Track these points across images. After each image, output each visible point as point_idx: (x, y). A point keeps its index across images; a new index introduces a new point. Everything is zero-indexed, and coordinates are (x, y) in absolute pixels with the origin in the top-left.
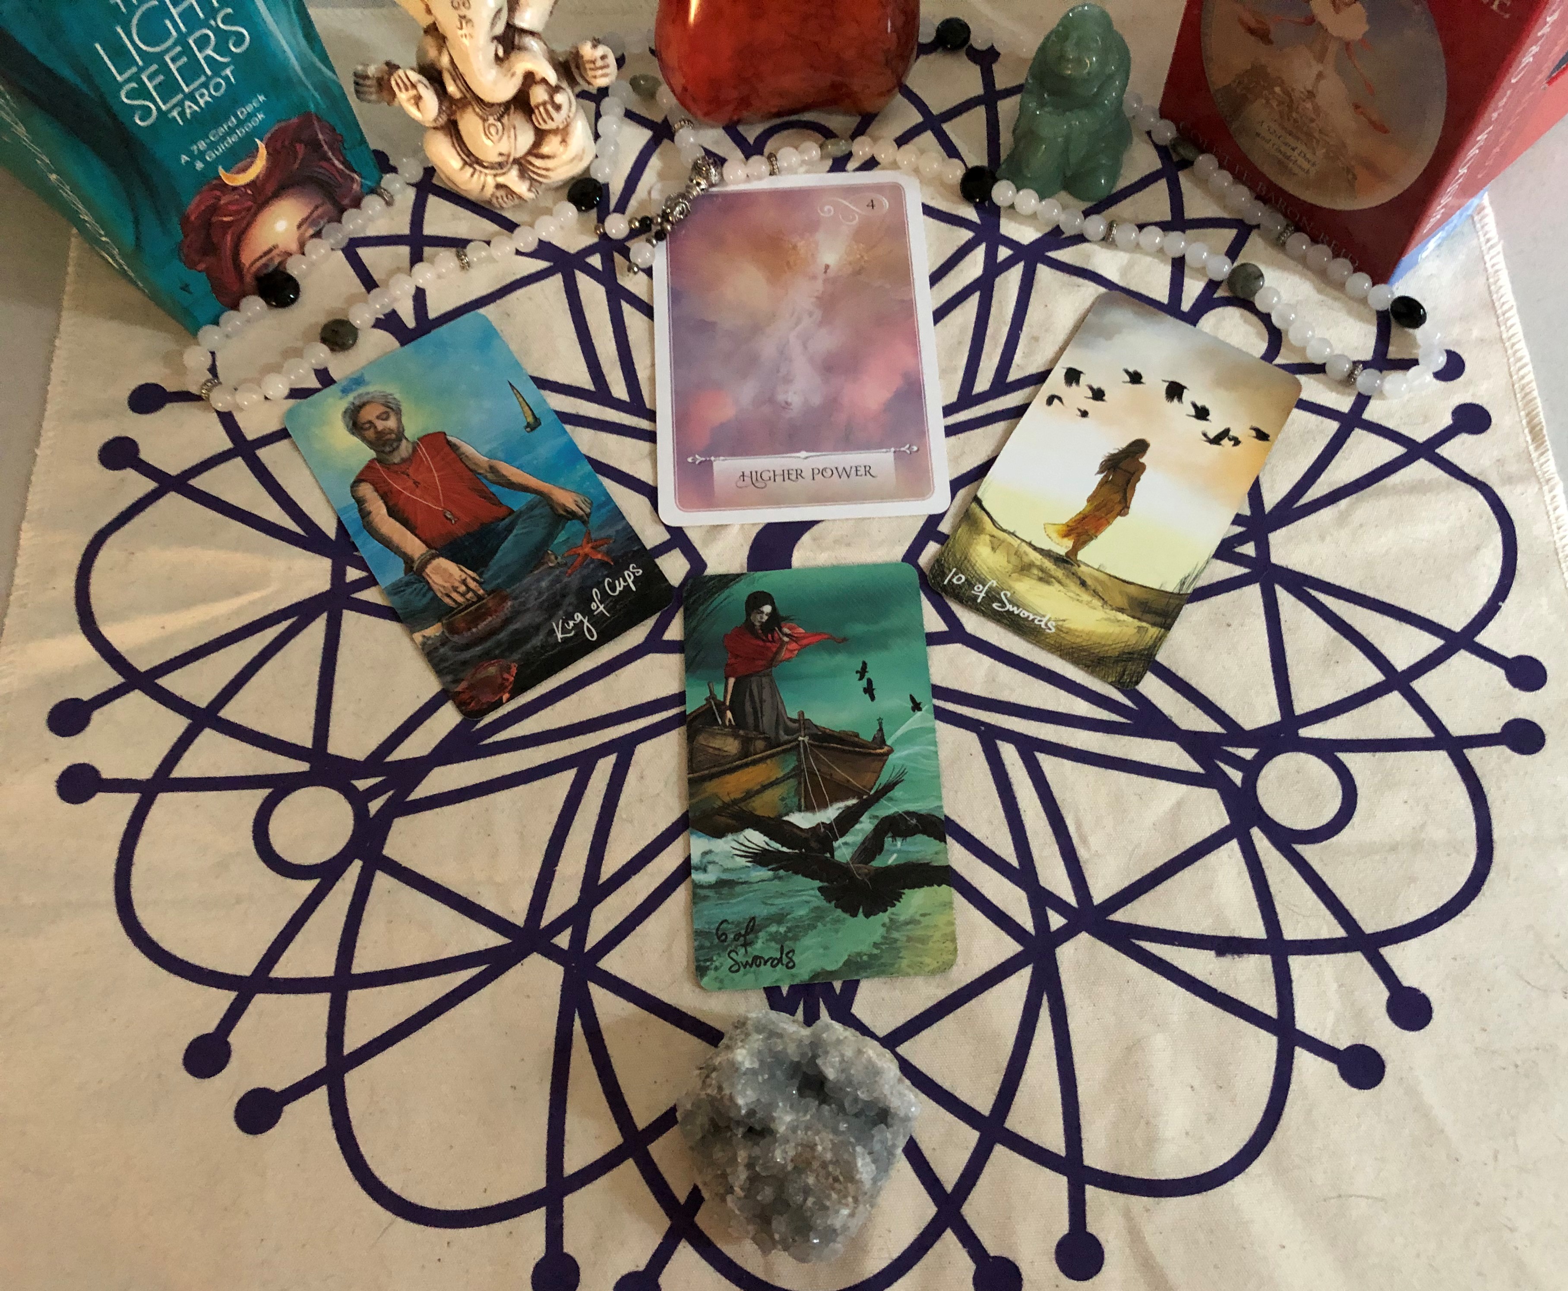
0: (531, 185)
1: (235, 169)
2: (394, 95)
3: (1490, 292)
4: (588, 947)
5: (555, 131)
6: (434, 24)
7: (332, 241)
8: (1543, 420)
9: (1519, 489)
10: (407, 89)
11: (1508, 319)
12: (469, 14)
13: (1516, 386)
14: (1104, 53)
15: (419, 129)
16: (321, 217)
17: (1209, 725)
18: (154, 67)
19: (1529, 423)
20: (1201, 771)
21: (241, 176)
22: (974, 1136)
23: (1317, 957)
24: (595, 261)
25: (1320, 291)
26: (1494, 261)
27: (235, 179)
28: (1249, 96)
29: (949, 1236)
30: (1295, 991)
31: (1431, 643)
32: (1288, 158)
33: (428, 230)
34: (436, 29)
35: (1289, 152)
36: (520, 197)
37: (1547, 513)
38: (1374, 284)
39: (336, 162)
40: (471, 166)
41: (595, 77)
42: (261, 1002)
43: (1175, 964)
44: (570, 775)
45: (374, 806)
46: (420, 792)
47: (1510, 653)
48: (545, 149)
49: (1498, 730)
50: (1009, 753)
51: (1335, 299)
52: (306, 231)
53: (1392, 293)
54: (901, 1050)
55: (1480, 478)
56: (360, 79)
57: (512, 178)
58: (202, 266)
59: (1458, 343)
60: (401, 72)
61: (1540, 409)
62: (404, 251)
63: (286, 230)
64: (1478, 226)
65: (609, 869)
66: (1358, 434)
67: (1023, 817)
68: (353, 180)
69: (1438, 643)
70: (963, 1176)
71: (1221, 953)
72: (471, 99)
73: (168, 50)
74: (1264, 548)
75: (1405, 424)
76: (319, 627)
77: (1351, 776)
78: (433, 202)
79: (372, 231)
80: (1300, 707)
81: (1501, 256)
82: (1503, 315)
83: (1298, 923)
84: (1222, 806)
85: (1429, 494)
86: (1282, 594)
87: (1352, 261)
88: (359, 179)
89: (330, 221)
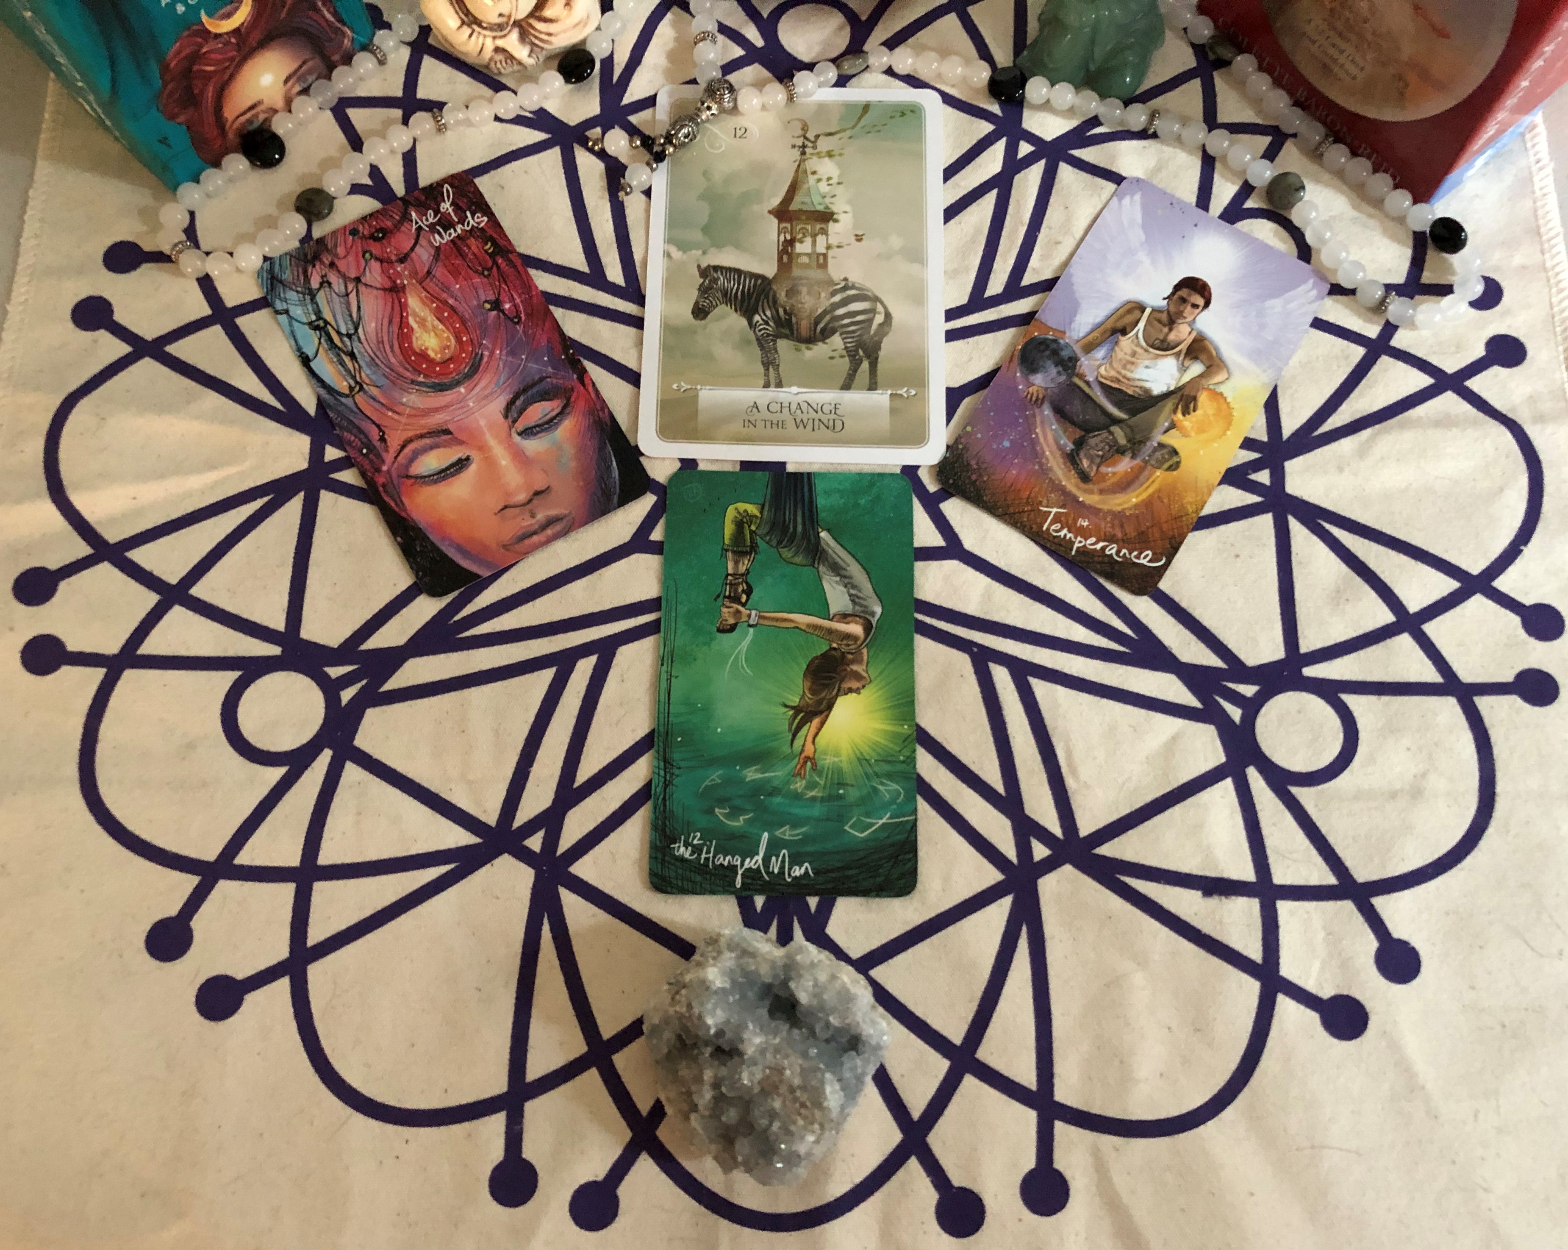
0: (532, 51)
1: (217, 15)
3: (1536, 217)
4: (560, 850)
7: (320, 99)
9: (1550, 428)
11: (1554, 246)
13: (1556, 319)
16: (309, 72)
17: (1211, 660)
20: (1199, 705)
21: (224, 22)
22: (944, 1064)
23: (1308, 903)
25: (1355, 207)
26: (1543, 183)
27: (218, 26)
29: (913, 1163)
30: (1281, 937)
31: (1449, 585)
32: (1335, 61)
33: (421, 93)
35: (1337, 55)
36: (520, 63)
38: (1414, 203)
39: (326, 13)
40: (469, 25)
42: (225, 888)
43: (1160, 901)
44: (547, 675)
45: (346, 695)
46: (393, 683)
47: (1528, 600)
48: (548, 12)
49: (1510, 678)
50: (1001, 675)
51: (1370, 216)
52: (293, 86)
53: (1434, 215)
54: (874, 973)
55: (1510, 415)
57: (512, 42)
58: (182, 119)
59: (1497, 269)
62: (398, 113)
63: (272, 85)
64: (1529, 145)
65: (583, 774)
66: (1385, 361)
67: (1012, 744)
68: (344, 34)
69: (1454, 585)
70: (930, 1105)
71: (1207, 893)
74: (1279, 476)
75: (1434, 353)
76: (294, 507)
77: (1354, 717)
78: (428, 62)
79: (363, 91)
80: (1306, 645)
81: (1551, 179)
82: (1549, 240)
83: (1288, 867)
84: (1218, 743)
85: (1454, 430)
86: (1294, 525)
87: (1393, 176)
88: (349, 32)
89: (319, 77)
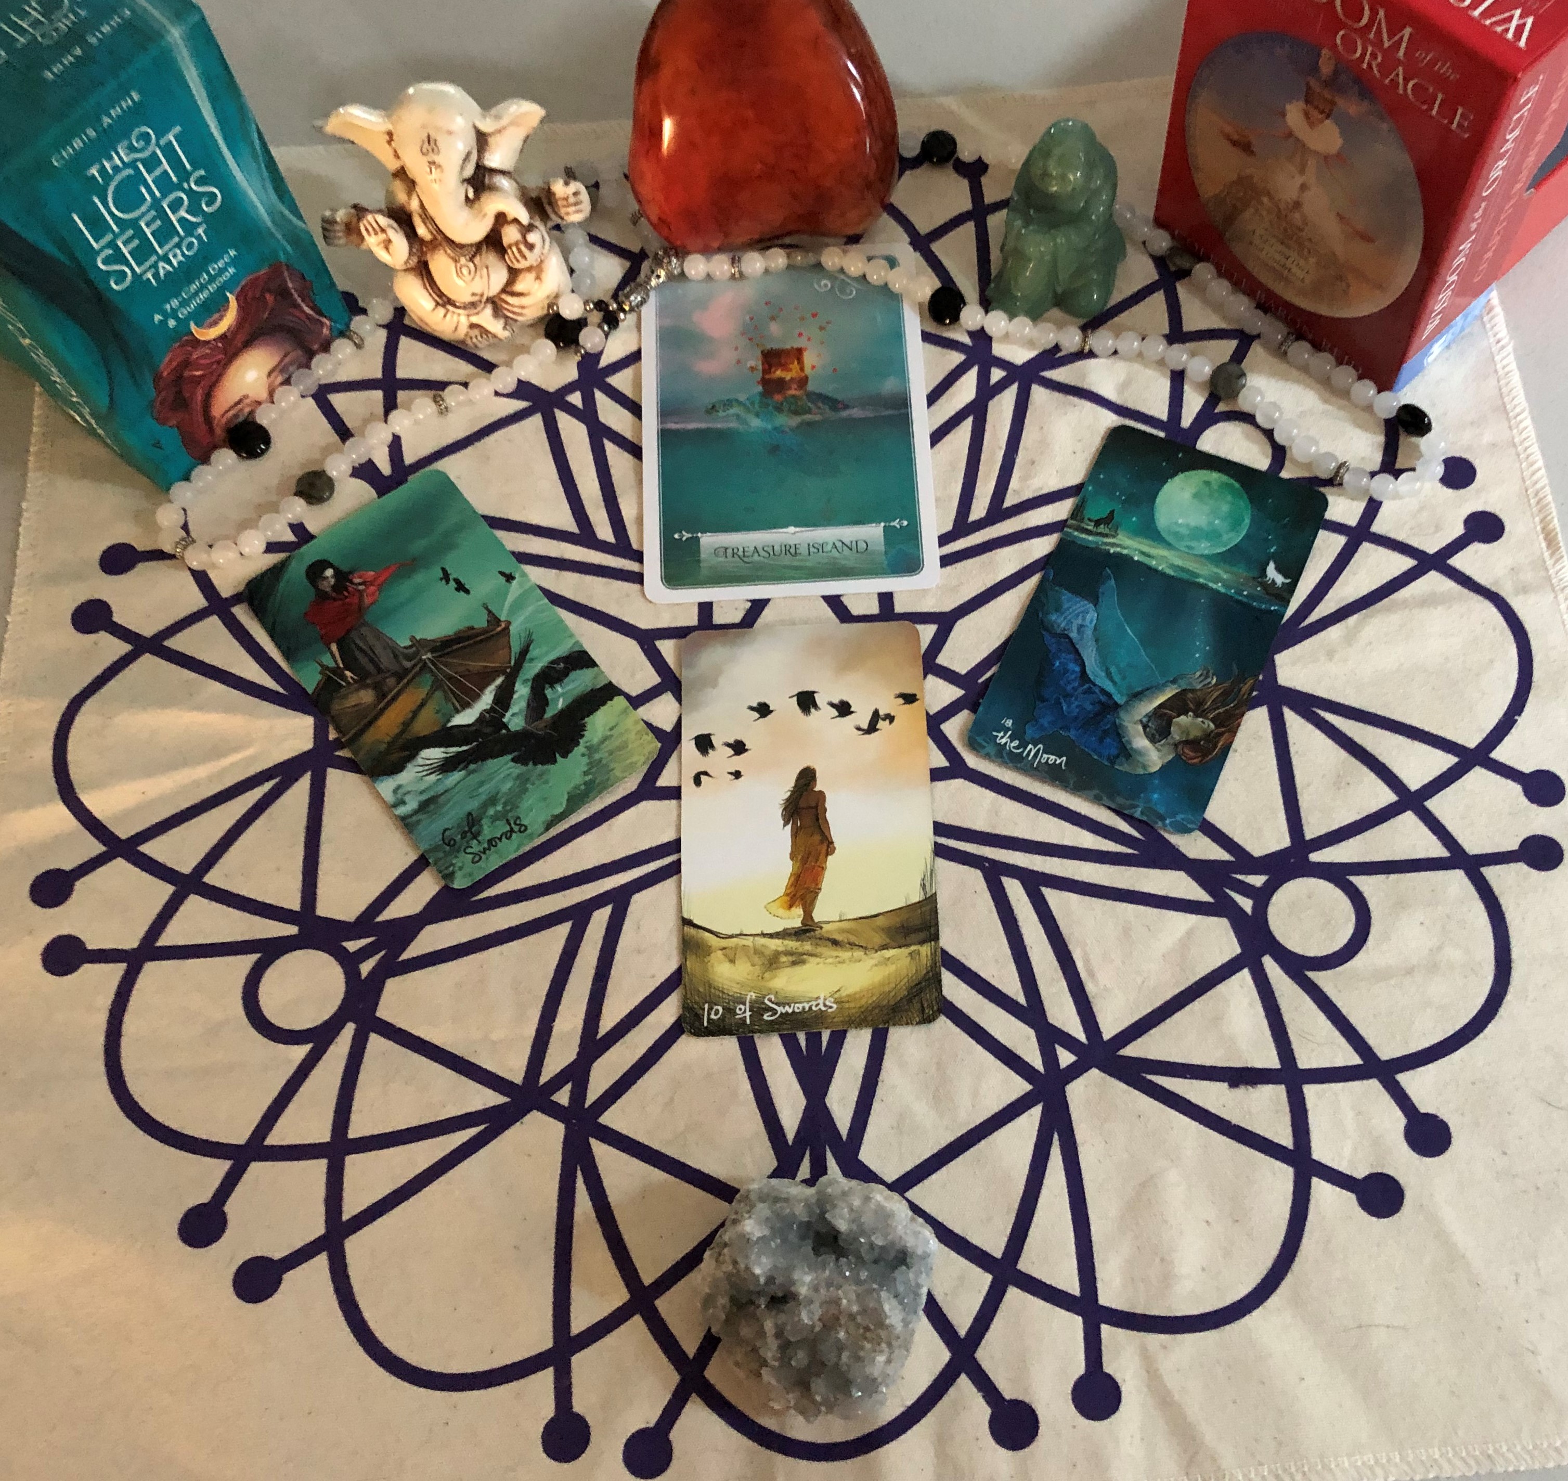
0: (506, 324)
1: (206, 324)
2: (363, 239)
3: (1501, 395)
4: (588, 1103)
5: (529, 269)
6: (403, 168)
7: (302, 388)
8: (1558, 525)
9: (1532, 599)
10: (376, 234)
11: (1521, 422)
12: (437, 159)
13: (1530, 491)
14: (1089, 168)
15: (388, 271)
16: (291, 363)
17: (1218, 853)
18: (130, 232)
19: (1543, 529)
20: (1210, 900)
21: (212, 330)
22: (987, 1279)
23: (1333, 1085)
24: (576, 399)
25: (1326, 401)
26: (1505, 362)
27: (206, 334)
28: (1239, 205)
29: (963, 1381)
30: (1311, 1121)
31: (1445, 761)
32: (1284, 266)
33: (401, 373)
34: (405, 173)
35: (1283, 260)
36: (495, 336)
38: (1379, 392)
39: (306, 309)
40: (444, 306)
41: (568, 214)
42: (256, 1168)
43: (1187, 1097)
44: (564, 929)
45: (366, 968)
46: (411, 952)
47: (1527, 768)
48: (519, 287)
49: (1515, 847)
50: (1014, 889)
51: (1340, 408)
52: (275, 378)
53: (1397, 401)
54: (911, 1194)
55: (1494, 589)
56: (328, 225)
57: (486, 318)
58: (174, 422)
59: (1467, 450)
60: (370, 217)
61: (1554, 514)
62: (378, 395)
63: (256, 380)
64: (1488, 326)
65: (607, 1023)
66: (1366, 547)
67: (1030, 954)
68: (322, 324)
69: (1451, 760)
70: (976, 1320)
71: (1234, 1084)
72: (442, 240)
73: (143, 214)
74: (1270, 671)
75: (1414, 535)
76: (304, 784)
77: (1364, 898)
78: (405, 343)
79: (343, 376)
80: (1311, 832)
81: (1512, 357)
82: (1515, 418)
83: (1313, 1050)
84: (1232, 936)
85: (1440, 608)
86: (1290, 716)
87: (1356, 368)
88: (328, 323)
89: (300, 367)
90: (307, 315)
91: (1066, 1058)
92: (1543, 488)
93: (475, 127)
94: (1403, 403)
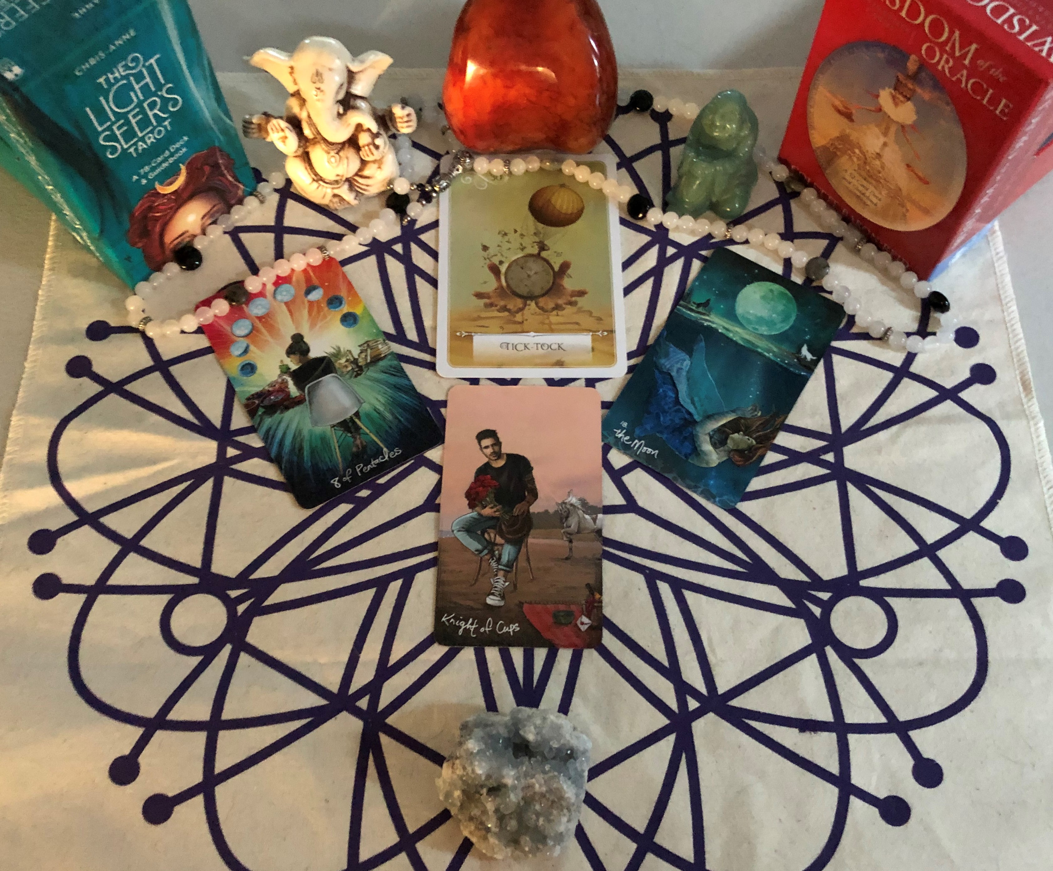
0: (356, 196)
1: (165, 183)
2: (268, 134)
3: (998, 288)
4: (379, 709)
5: (375, 161)
6: (298, 91)
7: (223, 227)
8: (1031, 377)
9: (1013, 423)
10: (278, 132)
11: (1010, 307)
12: (322, 87)
13: (1014, 353)
14: (741, 122)
16: (217, 212)
17: (799, 576)
18: (122, 122)
19: (1021, 378)
20: (794, 606)
21: (168, 188)
22: (633, 846)
23: (867, 735)
24: (398, 248)
25: (884, 284)
26: (1001, 268)
27: (165, 189)
28: (838, 153)
30: (851, 758)
31: (951, 526)
32: (863, 194)
33: (288, 222)
34: (300, 94)
35: (864, 191)
36: (348, 203)
37: (1032, 439)
38: (919, 280)
40: (317, 181)
41: (402, 127)
42: (160, 736)
43: (771, 734)
44: (370, 593)
45: (241, 609)
46: (271, 600)
47: (1003, 534)
48: (366, 172)
49: (994, 586)
50: (664, 589)
52: (207, 220)
53: (930, 289)
55: (988, 415)
56: (247, 124)
57: (344, 191)
58: (140, 245)
60: (274, 121)
61: (1029, 369)
62: (271, 236)
63: (194, 221)
64: (992, 243)
65: (394, 657)
66: (906, 381)
67: (673, 633)
68: (238, 188)
69: (955, 525)
72: (320, 139)
73: (131, 110)
74: (840, 457)
75: (938, 376)
76: (208, 487)
77: (894, 612)
78: (291, 204)
79: (249, 223)
80: (862, 566)
81: (1006, 265)
82: (1006, 304)
83: (855, 711)
84: (806, 631)
85: (952, 424)
86: (851, 488)
87: (905, 264)
88: (241, 186)
89: (223, 213)
90: (230, 181)
91: (693, 704)
92: (1022, 351)
93: (347, 67)
94: (934, 290)
